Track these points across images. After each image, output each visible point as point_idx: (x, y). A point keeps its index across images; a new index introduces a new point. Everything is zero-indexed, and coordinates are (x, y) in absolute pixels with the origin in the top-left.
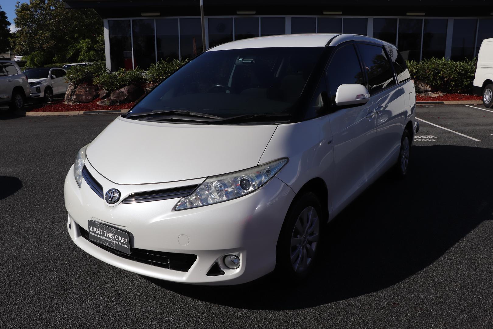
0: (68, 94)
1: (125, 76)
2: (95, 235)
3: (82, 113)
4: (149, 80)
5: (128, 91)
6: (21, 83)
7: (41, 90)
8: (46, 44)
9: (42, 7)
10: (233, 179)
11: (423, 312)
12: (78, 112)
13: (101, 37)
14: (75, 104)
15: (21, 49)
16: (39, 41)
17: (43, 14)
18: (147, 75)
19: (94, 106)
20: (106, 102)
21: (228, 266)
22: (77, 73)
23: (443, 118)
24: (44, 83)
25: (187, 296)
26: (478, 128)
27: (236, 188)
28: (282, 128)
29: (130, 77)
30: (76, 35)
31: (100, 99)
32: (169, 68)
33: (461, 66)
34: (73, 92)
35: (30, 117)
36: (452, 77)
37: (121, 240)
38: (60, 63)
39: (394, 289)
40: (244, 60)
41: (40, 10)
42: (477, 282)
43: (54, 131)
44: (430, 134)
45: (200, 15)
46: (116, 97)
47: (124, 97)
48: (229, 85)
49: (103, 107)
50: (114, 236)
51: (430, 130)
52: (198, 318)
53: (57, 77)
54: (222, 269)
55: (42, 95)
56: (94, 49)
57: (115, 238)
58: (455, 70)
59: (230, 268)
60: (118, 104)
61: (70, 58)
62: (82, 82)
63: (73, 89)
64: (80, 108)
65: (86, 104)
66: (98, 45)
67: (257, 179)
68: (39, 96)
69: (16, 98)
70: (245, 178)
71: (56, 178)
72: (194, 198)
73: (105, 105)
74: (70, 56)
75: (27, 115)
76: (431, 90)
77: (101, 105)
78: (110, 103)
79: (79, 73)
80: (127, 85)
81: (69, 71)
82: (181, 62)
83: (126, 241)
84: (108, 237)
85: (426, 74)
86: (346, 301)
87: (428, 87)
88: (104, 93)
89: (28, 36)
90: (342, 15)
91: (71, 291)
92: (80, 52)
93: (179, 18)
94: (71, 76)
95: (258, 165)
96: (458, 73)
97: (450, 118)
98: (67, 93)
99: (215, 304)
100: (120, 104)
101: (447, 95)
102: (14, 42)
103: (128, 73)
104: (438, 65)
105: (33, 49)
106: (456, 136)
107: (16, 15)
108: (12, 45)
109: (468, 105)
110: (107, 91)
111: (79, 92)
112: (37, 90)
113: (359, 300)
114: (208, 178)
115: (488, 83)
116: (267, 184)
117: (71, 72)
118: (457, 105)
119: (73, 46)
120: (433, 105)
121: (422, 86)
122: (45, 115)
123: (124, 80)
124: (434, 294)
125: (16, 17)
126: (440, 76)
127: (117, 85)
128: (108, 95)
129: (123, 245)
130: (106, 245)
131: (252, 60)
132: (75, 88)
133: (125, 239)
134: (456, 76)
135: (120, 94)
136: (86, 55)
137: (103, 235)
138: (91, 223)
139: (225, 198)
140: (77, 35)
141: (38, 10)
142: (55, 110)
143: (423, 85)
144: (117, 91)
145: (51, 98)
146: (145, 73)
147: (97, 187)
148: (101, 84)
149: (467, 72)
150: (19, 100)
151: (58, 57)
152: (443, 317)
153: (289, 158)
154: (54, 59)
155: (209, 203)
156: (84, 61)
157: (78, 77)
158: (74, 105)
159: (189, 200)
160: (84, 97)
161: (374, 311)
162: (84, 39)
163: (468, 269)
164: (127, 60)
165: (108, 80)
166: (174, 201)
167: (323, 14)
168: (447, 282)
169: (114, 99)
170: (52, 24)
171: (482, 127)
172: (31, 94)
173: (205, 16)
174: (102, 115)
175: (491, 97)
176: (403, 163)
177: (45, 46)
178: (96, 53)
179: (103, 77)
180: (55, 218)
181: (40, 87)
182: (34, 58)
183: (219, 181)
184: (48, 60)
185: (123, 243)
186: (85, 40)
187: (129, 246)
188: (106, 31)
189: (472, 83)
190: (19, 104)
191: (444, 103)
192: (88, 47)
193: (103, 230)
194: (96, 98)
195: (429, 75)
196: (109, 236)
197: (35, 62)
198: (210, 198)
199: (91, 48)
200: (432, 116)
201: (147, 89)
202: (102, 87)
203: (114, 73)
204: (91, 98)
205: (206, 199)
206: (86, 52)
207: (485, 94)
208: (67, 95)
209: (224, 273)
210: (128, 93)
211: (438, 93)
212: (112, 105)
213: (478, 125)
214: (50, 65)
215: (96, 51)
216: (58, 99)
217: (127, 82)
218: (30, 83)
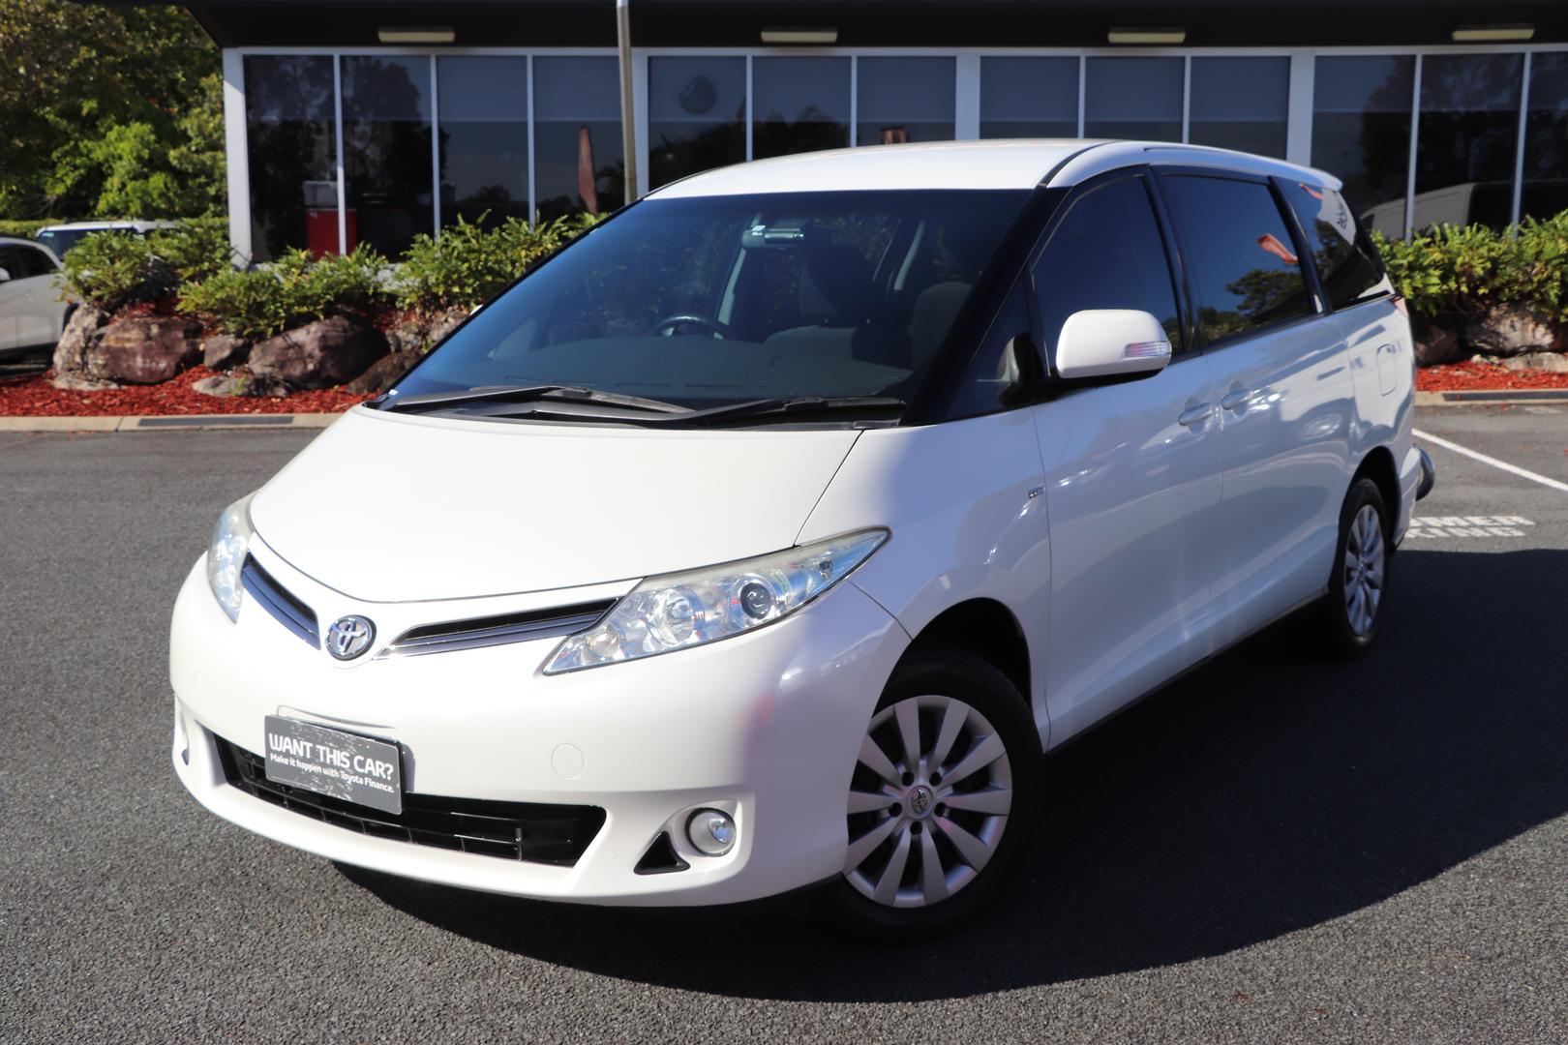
0: (72, 347)
1: (311, 282)
2: (286, 761)
3: (131, 422)
4: (408, 301)
5: (324, 342)
10: (720, 584)
11: (1327, 1017)
12: (118, 418)
13: (197, 116)
14: (100, 386)
18: (399, 278)
19: (181, 399)
20: (233, 384)
21: (697, 844)
22: (112, 262)
25: (575, 968)
27: (729, 610)
28: (878, 442)
29: (329, 287)
30: (88, 106)
31: (204, 370)
32: (488, 254)
34: (92, 341)
37: (372, 768)
38: (16, 220)
39: (1245, 960)
40: (769, 232)
42: (1531, 950)
43: (25, 490)
44: (1507, 511)
45: (614, 43)
46: (272, 365)
47: (306, 366)
48: (724, 317)
49: (219, 405)
50: (351, 759)
51: (1505, 495)
52: (611, 1020)
53: (14, 276)
54: (681, 855)
56: (165, 166)
57: (352, 766)
59: (703, 854)
60: (281, 392)
61: (59, 199)
62: (130, 301)
63: (94, 326)
64: (122, 403)
65: (145, 390)
66: (184, 149)
67: (792, 584)
70: (755, 582)
71: (72, 648)
72: (603, 638)
73: (225, 396)
74: (60, 189)
76: (1551, 345)
77: (210, 392)
78: (248, 387)
79: (118, 265)
80: (317, 319)
81: (77, 255)
82: (535, 229)
83: (389, 773)
84: (332, 766)
85: (1531, 281)
86: (1083, 985)
87: (1541, 329)
88: (222, 348)
90: (1185, 44)
91: (195, 959)
92: (104, 177)
93: (530, 52)
94: (86, 273)
95: (794, 546)
98: (65, 342)
99: (666, 986)
100: (290, 393)
103: (324, 269)
110: (237, 337)
111: (118, 339)
113: (1124, 984)
114: (645, 578)
116: (821, 599)
117: (83, 257)
119: (75, 151)
120: (1556, 405)
121: (1513, 326)
123: (306, 297)
124: (1375, 975)
127: (276, 314)
128: (239, 357)
129: (379, 786)
130: (322, 791)
131: (795, 232)
132: (102, 322)
133: (387, 765)
135: (291, 351)
136: (134, 191)
137: (314, 758)
138: (276, 726)
139: (694, 638)
140: (95, 105)
142: (18, 410)
143: (1518, 325)
144: (279, 341)
146: (392, 270)
147: (298, 614)
148: (211, 310)
151: (11, 192)
152: (1388, 1032)
153: (891, 529)
155: (644, 653)
156: (124, 214)
157: (115, 281)
158: (96, 393)
159: (587, 646)
160: (139, 360)
161: (1167, 1011)
162: (124, 121)
163: (1514, 916)
164: (315, 215)
165: (241, 297)
166: (540, 648)
167: (1106, 44)
168: (1429, 948)
169: (264, 374)
173: (633, 49)
174: (215, 433)
176: (1353, 599)
178: (175, 184)
179: (221, 281)
180: (97, 769)
183: (679, 588)
185: (379, 779)
186: (128, 126)
187: (398, 786)
188: (234, 100)
192: (139, 158)
193: (315, 743)
194: (188, 368)
195: (1542, 283)
196: (334, 761)
198: (648, 639)
199: (153, 163)
200: (1538, 447)
201: (400, 334)
202: (213, 325)
203: (265, 268)
204: (169, 366)
205: (639, 644)
206: (132, 179)
208: (64, 352)
209: (687, 866)
210: (323, 349)
212: (254, 397)
215: (179, 175)
216: (13, 367)
217: (317, 303)
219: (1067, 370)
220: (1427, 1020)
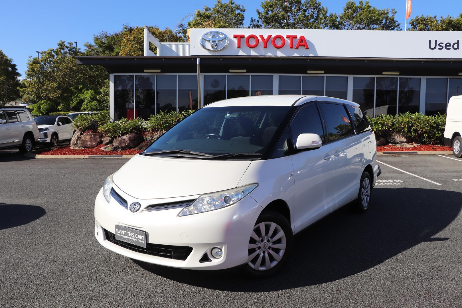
0: (75, 140)
1: (127, 125)
2: (120, 235)
3: (87, 157)
4: (149, 129)
6: (30, 129)
7: (48, 135)
8: (52, 94)
9: (51, 61)
10: (219, 196)
11: (358, 295)
12: (84, 156)
13: (104, 88)
14: (80, 148)
15: (29, 98)
16: (46, 91)
17: (51, 67)
18: (147, 124)
19: (98, 151)
20: (109, 148)
21: (213, 256)
22: (84, 121)
23: (413, 166)
24: (51, 129)
26: (443, 174)
27: (221, 202)
28: (256, 163)
29: (131, 126)
30: (80, 86)
31: (103, 145)
32: (167, 119)
33: (433, 120)
34: (79, 138)
35: (39, 160)
36: (424, 130)
37: (139, 237)
38: (64, 112)
39: (339, 282)
40: (231, 115)
41: (49, 63)
42: (403, 279)
43: (63, 172)
44: (397, 179)
45: (196, 72)
46: (118, 144)
47: (126, 144)
48: (221, 134)
49: (106, 153)
50: (135, 235)
51: (396, 175)
52: (194, 296)
53: (63, 124)
54: (210, 258)
55: (48, 140)
56: (96, 100)
57: (135, 237)
58: (428, 123)
59: (215, 258)
60: (120, 150)
61: (73, 107)
62: (87, 129)
63: (79, 135)
64: (85, 152)
65: (90, 149)
66: (100, 96)
67: (236, 196)
68: (46, 141)
69: (26, 142)
70: (227, 195)
71: (73, 208)
72: (192, 208)
73: (108, 151)
74: (73, 105)
75: (36, 157)
76: (406, 141)
77: (104, 150)
78: (113, 149)
79: (85, 121)
80: (128, 133)
81: (76, 119)
82: (178, 113)
83: (143, 238)
84: (130, 236)
85: (401, 127)
86: (302, 288)
87: (404, 138)
88: (107, 140)
89: (36, 86)
90: (324, 73)
91: (99, 280)
92: (83, 102)
93: (177, 74)
94: (78, 123)
95: (236, 187)
96: (430, 126)
97: (420, 166)
98: (73, 138)
99: (206, 288)
100: (122, 150)
101: (421, 146)
102: (23, 92)
103: (130, 122)
104: (412, 119)
105: (39, 98)
106: (421, 180)
107: (28, 67)
108: (21, 94)
109: (440, 154)
110: (110, 138)
111: (84, 138)
112: (44, 135)
113: (312, 288)
114: (202, 194)
115: (456, 135)
116: (242, 199)
117: (78, 120)
118: (430, 155)
119: (77, 97)
120: (407, 155)
121: (397, 137)
122: (54, 158)
123: (126, 129)
124: (368, 286)
125: (28, 69)
126: (413, 128)
127: (119, 132)
128: (111, 142)
129: (141, 241)
130: (128, 242)
131: (237, 115)
132: (81, 134)
133: (143, 237)
134: (428, 129)
135: (122, 141)
136: (89, 105)
137: (126, 235)
138: (118, 227)
139: (213, 208)
140: (82, 86)
141: (47, 64)
142: (62, 154)
143: (399, 137)
144: (120, 138)
145: (56, 143)
146: (145, 122)
147: (123, 202)
148: (105, 131)
149: (438, 125)
150: (29, 144)
151: (63, 105)
153: (259, 183)
154: (59, 108)
155: (202, 211)
156: (87, 110)
157: (84, 125)
158: (79, 150)
159: (189, 210)
160: (89, 143)
161: (321, 294)
162: (88, 90)
163: (399, 272)
164: (129, 110)
165: (112, 129)
166: (178, 210)
167: (307, 73)
168: (380, 279)
169: (116, 146)
170: (59, 76)
171: (446, 174)
172: (39, 138)
173: (201, 73)
174: (105, 159)
175: (459, 148)
176: (363, 199)
177: (51, 96)
178: (98, 103)
179: (107, 125)
180: (78, 235)
181: (47, 133)
182: (41, 107)
183: (210, 197)
184: (53, 108)
185: (141, 240)
187: (145, 241)
188: (112, 85)
189: (443, 135)
190: (28, 147)
191: (417, 153)
192: (91, 98)
193: (126, 231)
194: (100, 144)
195: (403, 128)
197: (41, 110)
198: (203, 209)
199: (93, 99)
200: (403, 164)
201: (147, 137)
202: (105, 135)
203: (117, 122)
204: (95, 144)
205: (201, 209)
206: (89, 102)
207: (454, 145)
208: (73, 141)
209: (211, 261)
210: (129, 140)
211: (413, 144)
212: (114, 151)
213: (444, 172)
214: (55, 113)
215: (99, 101)
216: (62, 144)
217: (128, 130)
218: (39, 129)
219: (299, 147)
220: (380, 296)
